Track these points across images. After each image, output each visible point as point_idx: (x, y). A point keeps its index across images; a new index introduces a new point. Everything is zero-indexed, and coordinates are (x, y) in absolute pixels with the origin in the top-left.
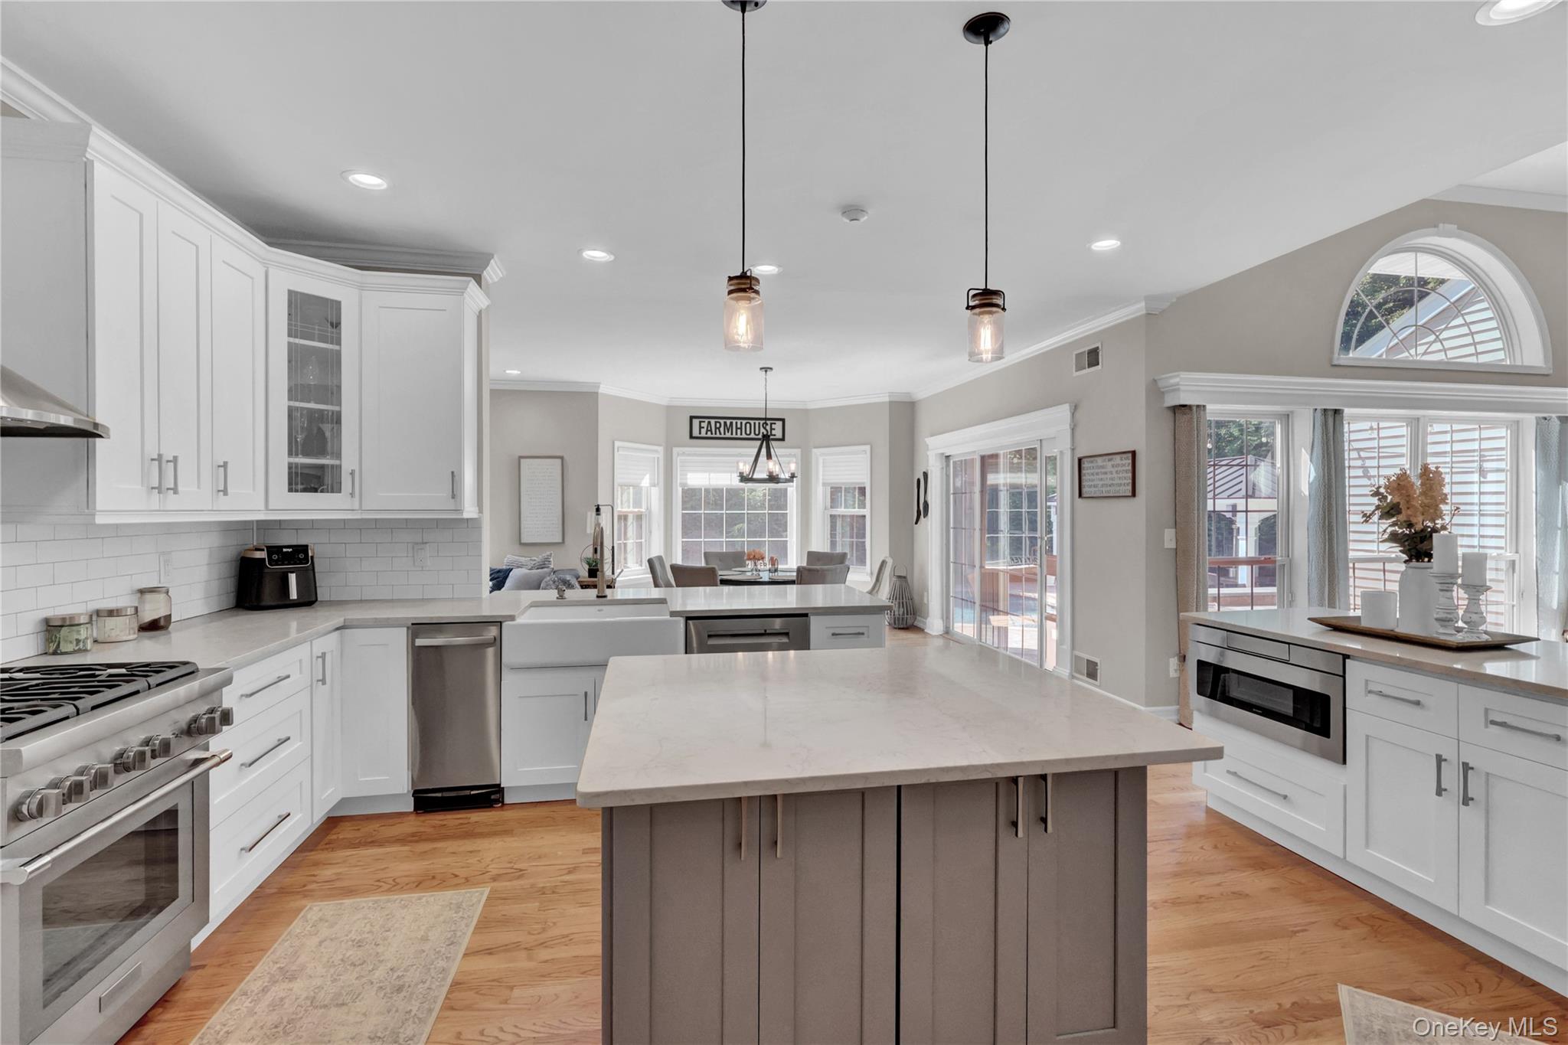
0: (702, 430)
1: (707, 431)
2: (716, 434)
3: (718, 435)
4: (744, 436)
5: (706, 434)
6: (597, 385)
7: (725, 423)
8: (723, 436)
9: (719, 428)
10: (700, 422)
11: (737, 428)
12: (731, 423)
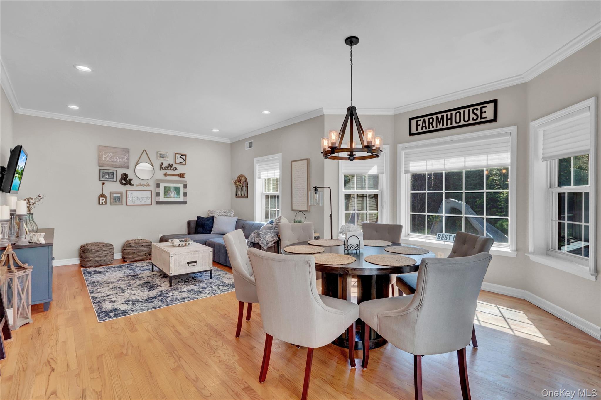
0: (418, 127)
1: (423, 127)
2: (429, 128)
3: (431, 129)
4: (454, 124)
5: (422, 129)
7: (437, 118)
8: (435, 128)
9: (432, 123)
10: (417, 121)
11: (447, 119)
12: (442, 117)
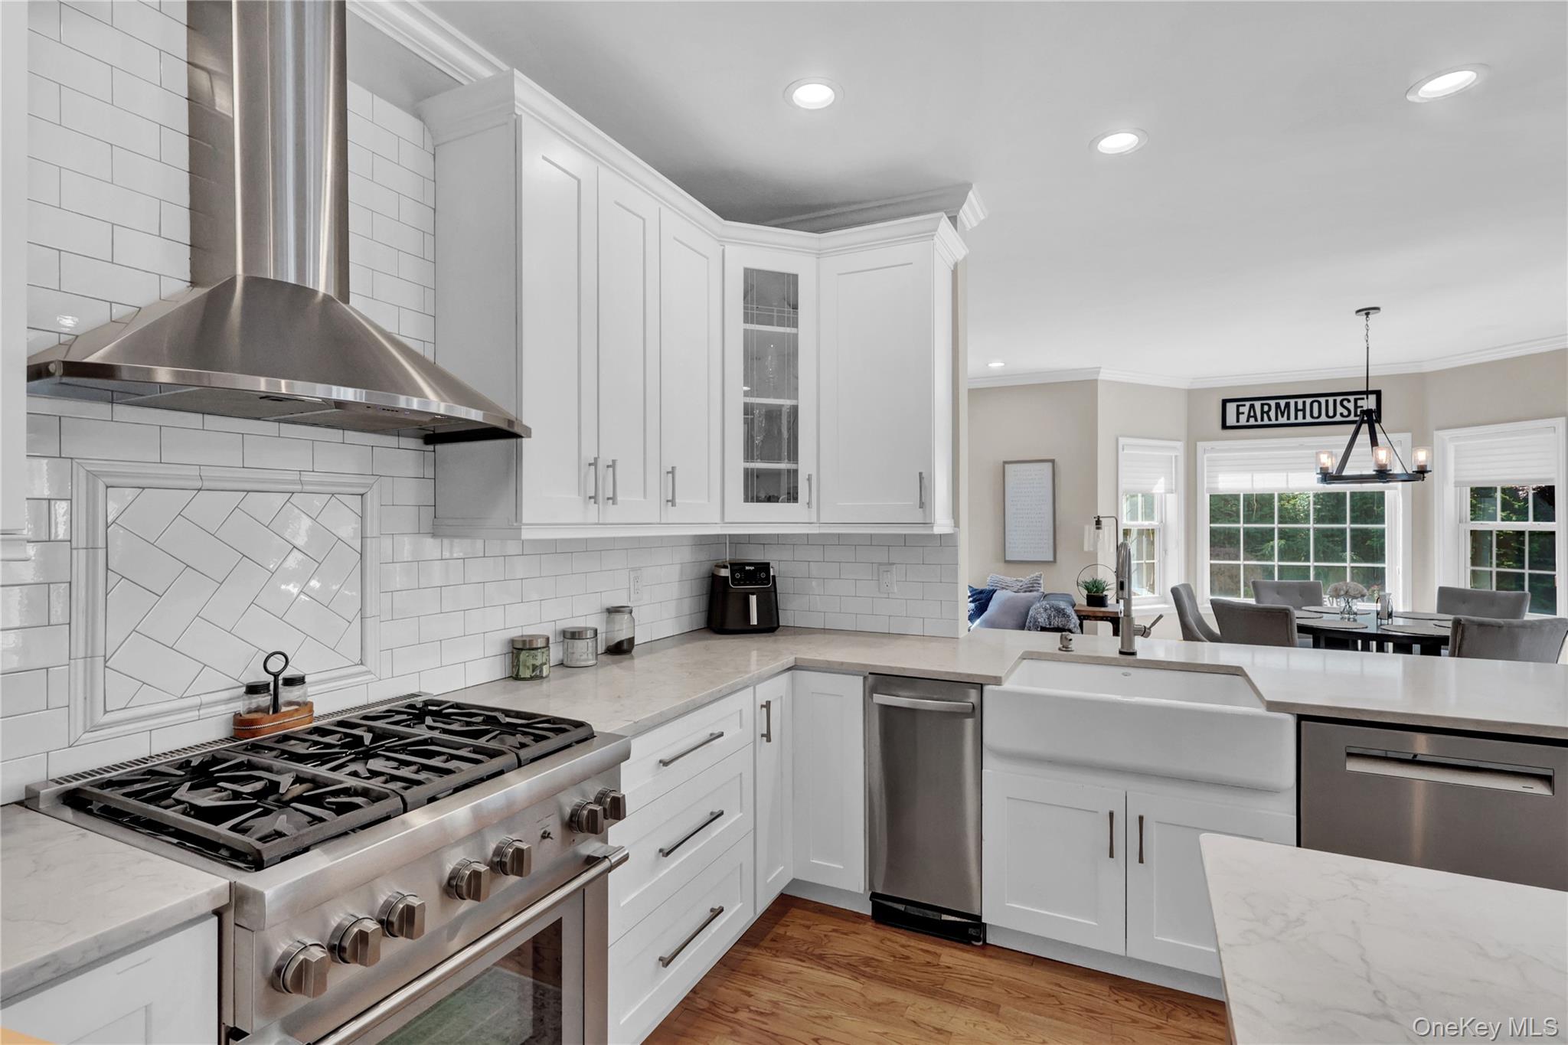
0: (1241, 416)
1: (1249, 417)
2: (1262, 420)
3: (1266, 421)
4: (1309, 419)
5: (1248, 421)
6: (1097, 370)
7: (1278, 406)
8: (1274, 422)
9: (1268, 413)
10: (1238, 406)
11: (1297, 410)
12: (1287, 405)
